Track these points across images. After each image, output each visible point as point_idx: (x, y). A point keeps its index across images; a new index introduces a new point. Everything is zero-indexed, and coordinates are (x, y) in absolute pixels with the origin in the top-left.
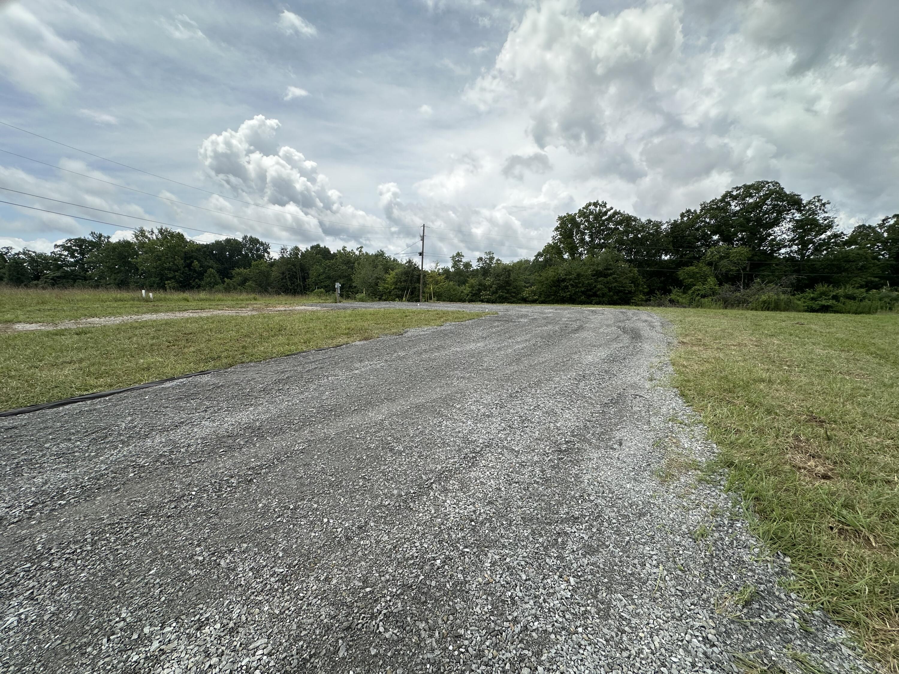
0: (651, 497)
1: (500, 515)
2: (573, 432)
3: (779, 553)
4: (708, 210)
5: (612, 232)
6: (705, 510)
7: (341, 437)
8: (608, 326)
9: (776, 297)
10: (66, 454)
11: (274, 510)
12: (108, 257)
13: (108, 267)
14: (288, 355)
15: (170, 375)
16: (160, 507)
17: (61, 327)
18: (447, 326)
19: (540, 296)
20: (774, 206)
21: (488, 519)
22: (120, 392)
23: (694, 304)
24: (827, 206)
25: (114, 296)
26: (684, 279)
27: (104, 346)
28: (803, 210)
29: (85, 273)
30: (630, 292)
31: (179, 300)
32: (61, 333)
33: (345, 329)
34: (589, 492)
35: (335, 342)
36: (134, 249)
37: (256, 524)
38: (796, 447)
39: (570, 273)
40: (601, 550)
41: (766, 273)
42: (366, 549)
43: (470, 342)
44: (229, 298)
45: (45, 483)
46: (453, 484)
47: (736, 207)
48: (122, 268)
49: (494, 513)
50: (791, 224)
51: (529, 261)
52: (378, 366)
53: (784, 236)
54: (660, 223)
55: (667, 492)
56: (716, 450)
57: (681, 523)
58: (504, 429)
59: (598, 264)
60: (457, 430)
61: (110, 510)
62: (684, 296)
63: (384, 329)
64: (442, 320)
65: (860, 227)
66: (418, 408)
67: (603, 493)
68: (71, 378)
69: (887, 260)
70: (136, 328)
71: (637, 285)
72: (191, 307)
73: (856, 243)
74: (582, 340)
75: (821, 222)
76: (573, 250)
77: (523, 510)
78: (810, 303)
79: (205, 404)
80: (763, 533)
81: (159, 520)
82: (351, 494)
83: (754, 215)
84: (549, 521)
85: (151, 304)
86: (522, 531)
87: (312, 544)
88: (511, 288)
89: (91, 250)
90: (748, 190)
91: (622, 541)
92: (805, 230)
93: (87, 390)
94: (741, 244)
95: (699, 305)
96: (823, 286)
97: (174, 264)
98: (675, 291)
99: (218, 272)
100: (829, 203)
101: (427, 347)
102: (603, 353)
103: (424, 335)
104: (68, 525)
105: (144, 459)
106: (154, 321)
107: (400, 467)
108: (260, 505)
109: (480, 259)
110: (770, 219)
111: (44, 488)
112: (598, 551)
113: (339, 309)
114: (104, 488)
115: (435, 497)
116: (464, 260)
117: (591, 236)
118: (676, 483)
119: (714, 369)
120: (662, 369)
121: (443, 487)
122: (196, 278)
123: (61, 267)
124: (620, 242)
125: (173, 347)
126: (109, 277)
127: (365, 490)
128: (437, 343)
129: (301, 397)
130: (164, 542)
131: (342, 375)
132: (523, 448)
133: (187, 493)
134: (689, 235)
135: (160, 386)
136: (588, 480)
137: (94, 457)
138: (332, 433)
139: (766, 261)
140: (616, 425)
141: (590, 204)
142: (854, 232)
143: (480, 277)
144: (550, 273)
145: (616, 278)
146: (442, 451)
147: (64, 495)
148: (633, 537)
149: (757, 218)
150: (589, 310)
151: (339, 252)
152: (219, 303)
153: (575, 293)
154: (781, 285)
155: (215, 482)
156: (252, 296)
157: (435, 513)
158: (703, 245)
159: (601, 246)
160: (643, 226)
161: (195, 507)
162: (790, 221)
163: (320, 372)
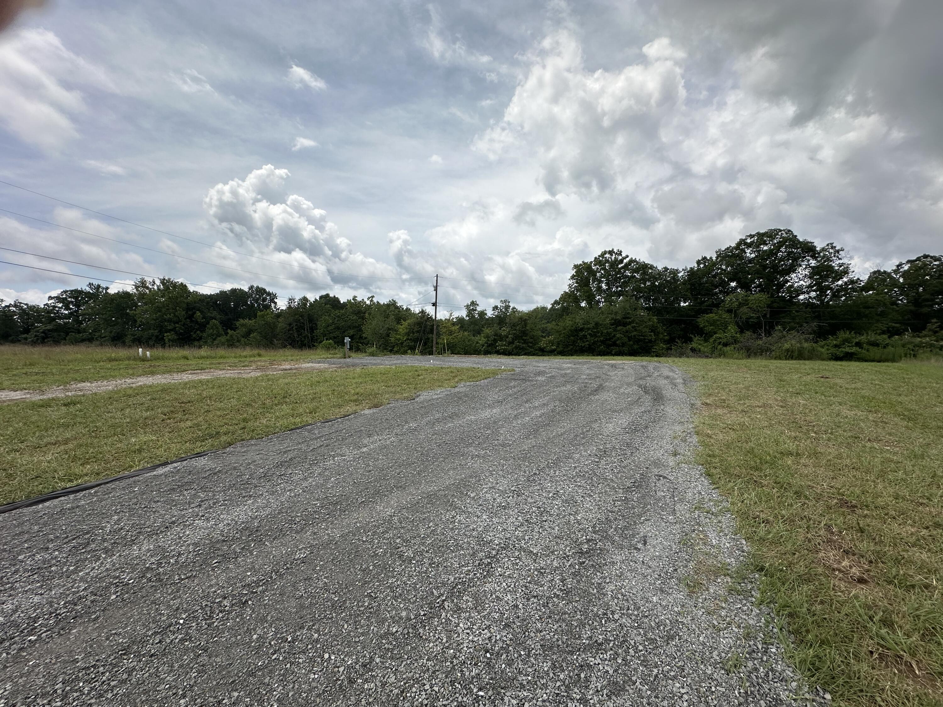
0: (679, 613)
1: (518, 643)
2: (594, 527)
3: (818, 688)
4: (723, 257)
5: (629, 280)
6: (736, 630)
7: (346, 540)
8: (629, 384)
9: (798, 345)
10: (42, 569)
11: (270, 643)
12: (105, 308)
13: (105, 320)
14: (292, 430)
15: (163, 459)
16: (143, 642)
17: (49, 395)
18: (462, 388)
19: (558, 346)
20: (789, 253)
21: (505, 648)
22: (107, 483)
23: (717, 353)
24: (841, 252)
25: (108, 355)
26: (704, 327)
27: (92, 422)
28: (817, 257)
29: (79, 326)
30: (650, 341)
31: (178, 359)
32: (46, 404)
33: (354, 395)
34: (613, 609)
35: (343, 411)
36: (133, 300)
37: (250, 663)
38: (829, 541)
39: (588, 323)
40: (628, 688)
41: (786, 320)
42: (370, 696)
43: (485, 407)
44: (231, 354)
45: (15, 611)
46: (467, 601)
47: (751, 254)
48: (119, 320)
49: (511, 640)
50: (807, 270)
51: (546, 308)
52: (388, 442)
53: (802, 282)
54: (677, 270)
55: (695, 607)
56: (745, 548)
57: (712, 649)
58: (522, 525)
59: (616, 313)
60: (471, 527)
61: (85, 648)
62: (705, 344)
63: (395, 393)
64: (456, 380)
65: (875, 273)
66: (431, 497)
67: (628, 609)
68: (54, 465)
69: (906, 305)
70: (130, 396)
71: (657, 334)
72: (190, 367)
73: (873, 289)
74: (603, 404)
75: (837, 268)
76: (590, 298)
77: (542, 634)
78: (833, 350)
79: (199, 496)
80: (800, 662)
81: (140, 661)
82: (355, 618)
83: (770, 262)
84: (571, 649)
85: (148, 364)
86: (541, 664)
87: (310, 691)
88: (528, 338)
89: (87, 302)
90: (762, 238)
91: (649, 675)
92: (821, 277)
93: (71, 481)
94: (759, 291)
95: (722, 355)
96: (845, 333)
97: (175, 315)
98: (696, 339)
99: (221, 323)
100: (843, 250)
101: (440, 415)
102: (624, 420)
103: (437, 399)
104: (37, 670)
105: (128, 573)
106: (150, 386)
107: (409, 580)
108: (255, 637)
109: (495, 308)
110: (786, 265)
111: (12, 619)
112: (624, 690)
113: (348, 366)
114: (81, 617)
115: (448, 619)
116: (479, 309)
117: (607, 284)
118: (705, 595)
119: (739, 440)
120: (685, 441)
121: (456, 605)
122: (197, 330)
123: (54, 319)
124: (638, 289)
125: (169, 421)
126: (105, 329)
127: (371, 613)
128: (451, 410)
129: (305, 484)
130: (146, 692)
131: (349, 453)
132: (542, 549)
133: (173, 621)
134: (706, 282)
135: (152, 474)
136: (612, 592)
137: (73, 572)
138: (337, 534)
139: (785, 308)
140: (640, 516)
141: (605, 253)
142: (870, 277)
143: (496, 327)
144: (568, 322)
145: (635, 327)
146: (455, 557)
147: (36, 628)
148: (661, 669)
149: (773, 265)
150: (608, 364)
151: (349, 301)
152: (221, 360)
153: (594, 343)
154: (803, 332)
155: (206, 605)
156: (256, 352)
157: (447, 642)
158: (721, 292)
159: (619, 294)
160: (660, 274)
161: (182, 640)
162: (806, 268)
163: (326, 451)
